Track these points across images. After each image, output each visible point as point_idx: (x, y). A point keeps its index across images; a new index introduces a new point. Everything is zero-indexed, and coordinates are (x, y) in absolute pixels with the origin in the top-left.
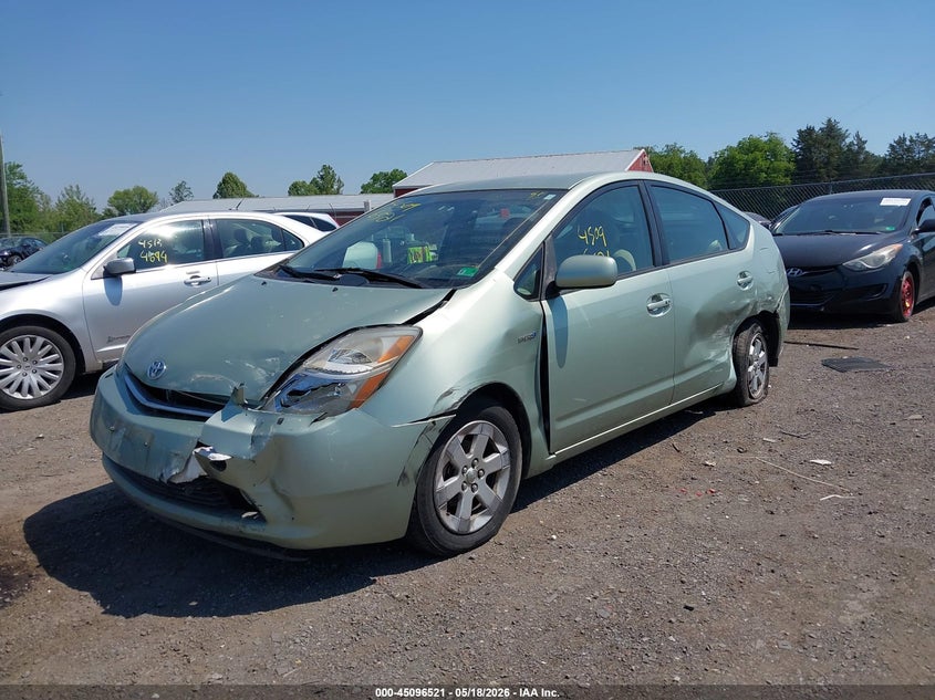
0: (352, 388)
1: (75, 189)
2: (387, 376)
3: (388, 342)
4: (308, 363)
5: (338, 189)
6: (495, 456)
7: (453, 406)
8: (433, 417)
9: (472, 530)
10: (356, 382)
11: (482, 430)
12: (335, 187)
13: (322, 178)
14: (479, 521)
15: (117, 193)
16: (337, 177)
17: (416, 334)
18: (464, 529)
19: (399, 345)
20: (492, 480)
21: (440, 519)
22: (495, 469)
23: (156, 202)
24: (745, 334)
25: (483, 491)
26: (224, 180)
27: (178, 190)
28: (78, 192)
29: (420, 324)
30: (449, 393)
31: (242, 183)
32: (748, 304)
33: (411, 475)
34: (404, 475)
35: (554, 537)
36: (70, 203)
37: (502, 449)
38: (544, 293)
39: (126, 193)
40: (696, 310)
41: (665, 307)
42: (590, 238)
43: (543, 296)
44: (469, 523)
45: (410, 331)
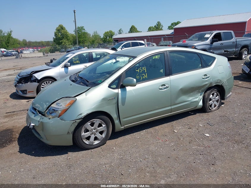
0: (60, 112)
1: (96, 32)
2: (67, 109)
3: (68, 101)
4: (52, 106)
5: (161, 28)
6: (102, 127)
7: (82, 117)
8: (76, 120)
9: (94, 144)
10: (61, 110)
11: (97, 121)
12: (161, 27)
13: (157, 25)
14: (96, 142)
15: (105, 32)
16: (161, 25)
17: (75, 100)
18: (92, 144)
19: (71, 102)
20: (101, 133)
21: (83, 142)
22: (102, 130)
23: (114, 34)
24: (208, 92)
25: (98, 135)
26: (131, 27)
27: (120, 31)
28: (97, 33)
29: (77, 97)
30: (81, 114)
31: (136, 28)
32: (207, 84)
33: (70, 132)
34: (68, 133)
35: (114, 148)
36: (95, 35)
37: (104, 126)
38: (120, 87)
39: (107, 32)
40: (181, 87)
41: (167, 87)
42: (140, 71)
43: (119, 88)
44: (93, 143)
45: (74, 99)
